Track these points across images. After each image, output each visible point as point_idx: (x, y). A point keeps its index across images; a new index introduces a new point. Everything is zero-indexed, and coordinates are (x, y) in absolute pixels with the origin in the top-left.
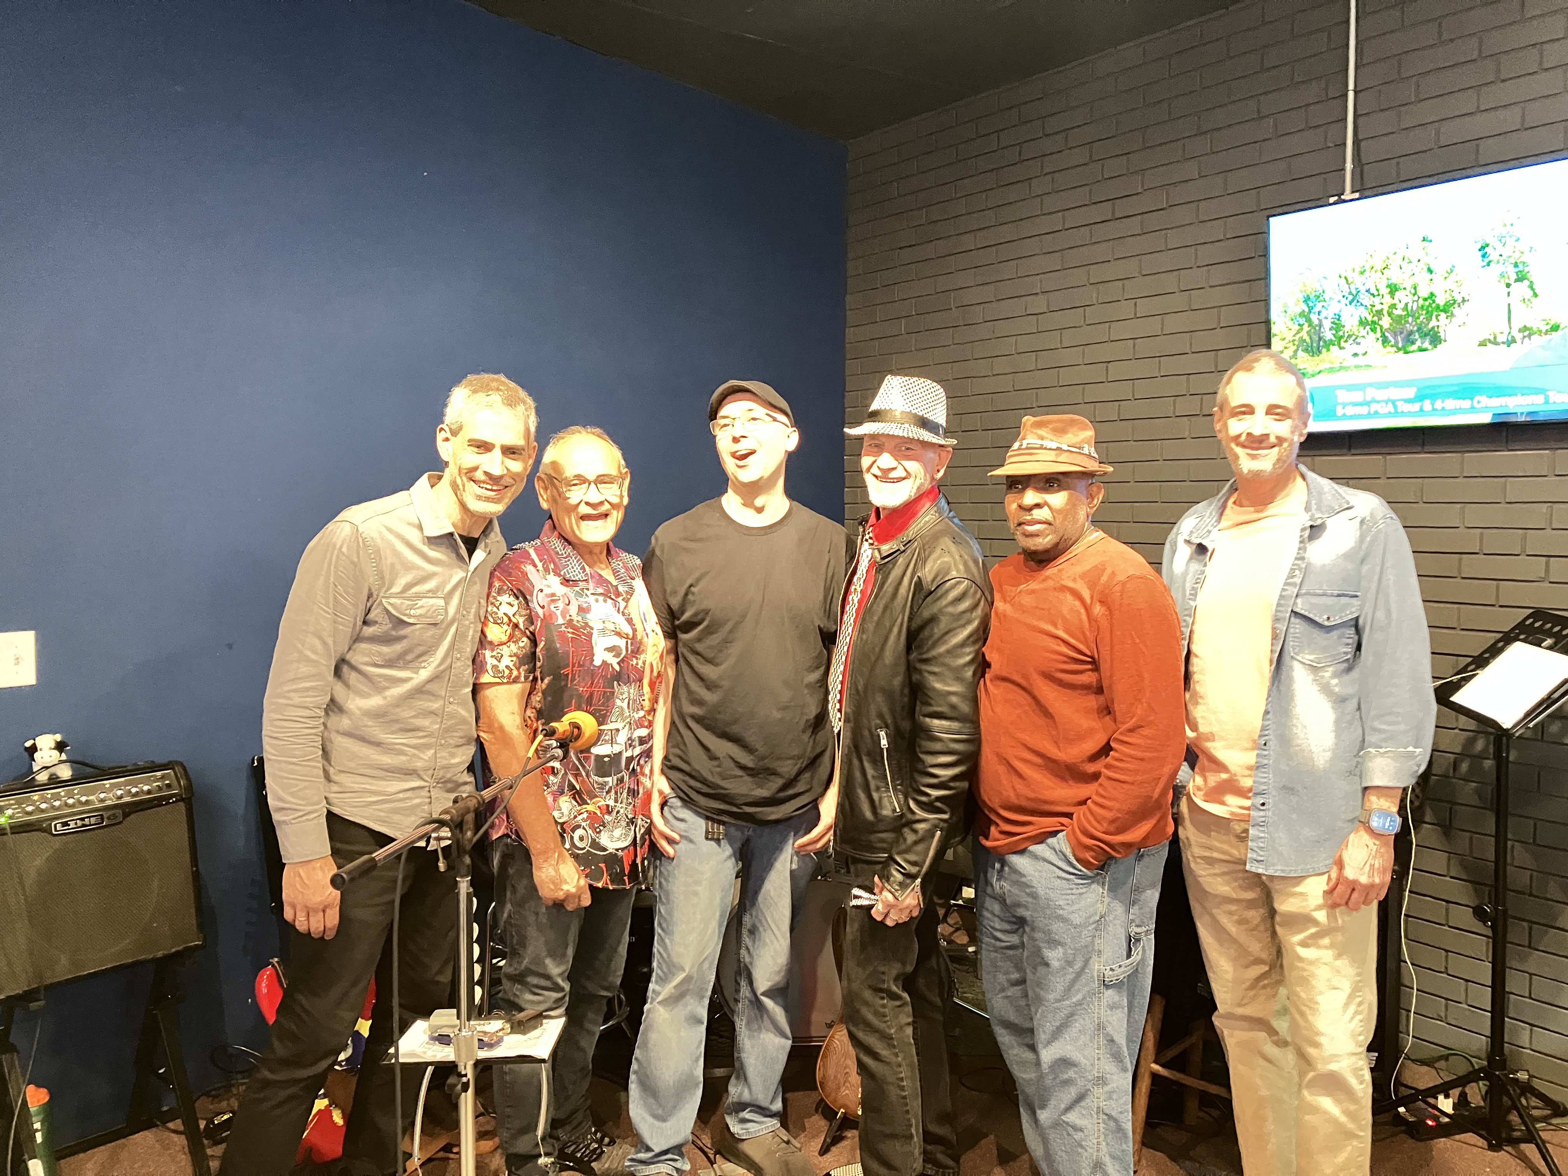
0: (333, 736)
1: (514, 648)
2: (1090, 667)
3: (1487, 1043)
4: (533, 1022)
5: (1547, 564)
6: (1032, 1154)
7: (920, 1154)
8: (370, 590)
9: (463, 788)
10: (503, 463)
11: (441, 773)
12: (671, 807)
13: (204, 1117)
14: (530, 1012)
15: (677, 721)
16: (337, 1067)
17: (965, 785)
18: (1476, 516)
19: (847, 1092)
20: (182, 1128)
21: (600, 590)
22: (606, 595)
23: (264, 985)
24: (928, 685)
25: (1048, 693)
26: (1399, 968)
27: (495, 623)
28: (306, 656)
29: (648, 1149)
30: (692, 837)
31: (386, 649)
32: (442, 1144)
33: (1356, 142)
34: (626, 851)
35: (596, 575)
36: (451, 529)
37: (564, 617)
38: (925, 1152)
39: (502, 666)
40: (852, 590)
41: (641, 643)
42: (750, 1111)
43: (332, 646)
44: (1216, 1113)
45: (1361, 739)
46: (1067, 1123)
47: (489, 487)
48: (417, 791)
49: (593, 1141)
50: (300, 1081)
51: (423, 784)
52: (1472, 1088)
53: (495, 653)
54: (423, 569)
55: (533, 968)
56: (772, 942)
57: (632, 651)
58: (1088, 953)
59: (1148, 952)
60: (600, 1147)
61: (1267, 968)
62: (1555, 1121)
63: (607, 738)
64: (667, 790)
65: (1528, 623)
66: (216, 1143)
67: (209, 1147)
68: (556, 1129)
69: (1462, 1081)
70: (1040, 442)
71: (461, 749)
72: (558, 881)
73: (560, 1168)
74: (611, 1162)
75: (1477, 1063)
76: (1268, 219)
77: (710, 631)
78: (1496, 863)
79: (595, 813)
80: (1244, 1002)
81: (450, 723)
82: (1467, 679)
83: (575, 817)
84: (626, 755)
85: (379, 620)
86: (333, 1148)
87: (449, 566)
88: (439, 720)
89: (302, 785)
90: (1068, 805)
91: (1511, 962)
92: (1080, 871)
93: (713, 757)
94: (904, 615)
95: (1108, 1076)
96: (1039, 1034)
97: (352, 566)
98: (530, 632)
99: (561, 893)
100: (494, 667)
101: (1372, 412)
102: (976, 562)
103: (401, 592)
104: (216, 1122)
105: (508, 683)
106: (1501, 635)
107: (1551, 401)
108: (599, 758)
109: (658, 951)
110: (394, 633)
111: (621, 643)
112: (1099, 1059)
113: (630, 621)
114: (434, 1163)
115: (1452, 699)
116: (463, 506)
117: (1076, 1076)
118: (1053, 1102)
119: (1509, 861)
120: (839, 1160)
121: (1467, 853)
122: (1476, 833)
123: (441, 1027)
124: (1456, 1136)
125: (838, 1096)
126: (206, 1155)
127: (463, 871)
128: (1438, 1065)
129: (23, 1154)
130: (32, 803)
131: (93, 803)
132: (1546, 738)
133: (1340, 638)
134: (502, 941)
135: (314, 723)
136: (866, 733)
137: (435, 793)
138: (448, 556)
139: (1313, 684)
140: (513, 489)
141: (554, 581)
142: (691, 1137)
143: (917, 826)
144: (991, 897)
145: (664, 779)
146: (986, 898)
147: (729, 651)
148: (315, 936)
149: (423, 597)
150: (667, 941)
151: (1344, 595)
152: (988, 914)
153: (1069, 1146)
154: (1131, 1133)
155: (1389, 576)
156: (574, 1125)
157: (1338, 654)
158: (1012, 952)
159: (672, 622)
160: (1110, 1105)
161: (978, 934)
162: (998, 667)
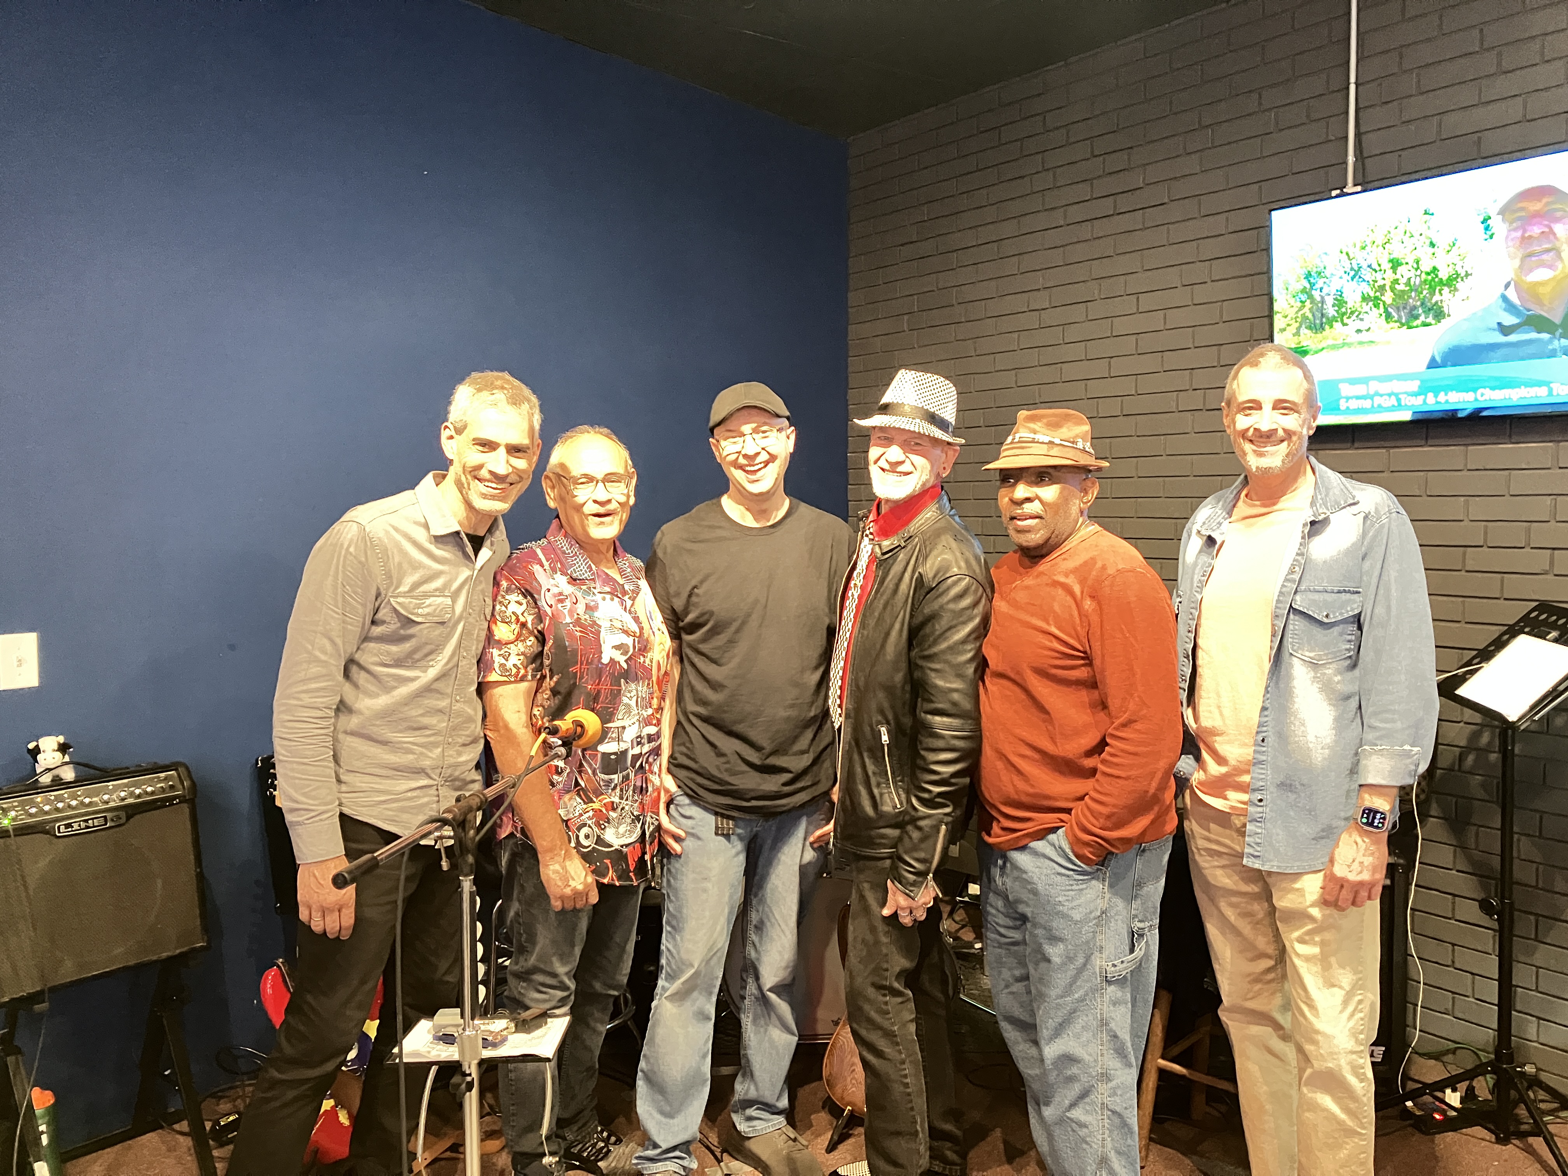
0: (341, 736)
1: (521, 647)
2: (1082, 662)
3: (1494, 1036)
4: (538, 1021)
5: (1552, 557)
6: (1039, 1150)
7: (926, 1151)
8: (378, 589)
9: (471, 786)
10: (508, 462)
11: (449, 771)
12: (677, 805)
13: (209, 1118)
15: (683, 719)
16: (343, 1068)
17: (966, 781)
18: (1479, 509)
19: (854, 1089)
20: (188, 1130)
21: (608, 589)
23: (269, 986)
24: (930, 682)
25: (1042, 689)
26: (1405, 962)
27: (503, 622)
28: (316, 657)
29: (656, 1146)
30: (700, 834)
31: (394, 649)
32: (448, 1144)
33: (1358, 135)
34: (631, 847)
35: (602, 574)
36: (457, 528)
37: (571, 616)
38: (931, 1149)
39: (509, 665)
40: (852, 585)
41: (647, 640)
42: (758, 1109)
43: (341, 646)
44: (1223, 1108)
45: (1359, 737)
46: (1071, 1120)
47: (494, 485)
48: (424, 790)
49: (599, 1140)
50: (308, 1080)
51: (431, 782)
52: (1479, 1081)
53: (502, 652)
54: (429, 568)
55: (542, 966)
56: (778, 937)
57: (640, 650)
58: (1090, 949)
59: (1152, 948)
60: (607, 1146)
61: (1272, 963)
63: (614, 735)
64: (673, 787)
65: (1533, 615)
66: (221, 1145)
67: (216, 1148)
68: (562, 1128)
69: (1470, 1075)
70: (1032, 435)
71: (468, 748)
72: (566, 878)
74: (618, 1161)
75: (1484, 1057)
76: (1270, 214)
77: (715, 631)
78: (1503, 856)
79: (601, 811)
80: (1248, 996)
81: (457, 721)
82: (1473, 672)
83: (581, 815)
84: (631, 753)
85: (388, 619)
86: (341, 1149)
87: (456, 564)
88: (446, 719)
89: (314, 785)
90: (1067, 800)
91: (1517, 954)
92: (1079, 866)
93: (720, 754)
94: (905, 611)
95: (1112, 1072)
96: (1042, 1030)
97: (360, 566)
98: (539, 631)
99: (568, 890)
100: (502, 665)
101: (1375, 405)
102: (977, 559)
103: (409, 591)
104: (222, 1123)
105: (515, 682)
106: (1506, 628)
107: (1555, 393)
108: (606, 755)
109: (668, 950)
110: (402, 632)
111: (629, 641)
112: (1102, 1055)
113: (636, 619)
114: (442, 1162)
115: (1458, 692)
116: (469, 505)
117: (1079, 1072)
118: (1057, 1099)
119: (1515, 854)
120: (845, 1158)
121: (1473, 846)
122: (1482, 826)
123: (445, 1027)
124: (1464, 1130)
125: (845, 1093)
126: (212, 1156)
127: (466, 870)
128: (1445, 1059)
129: (29, 1157)
130: (36, 805)
131: (96, 804)
132: (1550, 732)
133: (1341, 634)
134: (509, 942)
135: (325, 723)
136: (867, 729)
137: (443, 791)
138: (454, 554)
139: (1313, 682)
140: (519, 486)
141: (561, 581)
142: (699, 1135)
143: (922, 823)
144: (995, 893)
145: (670, 777)
146: (991, 894)
147: (736, 651)
148: (330, 936)
149: (430, 596)
150: (678, 938)
151: (1345, 591)
152: (993, 911)
153: (1073, 1143)
154: (1136, 1129)
155: (1391, 572)
156: (580, 1124)
157: (1340, 651)
158: (1016, 948)
159: (676, 624)
160: (1115, 1101)
161: (983, 930)
162: (997, 666)
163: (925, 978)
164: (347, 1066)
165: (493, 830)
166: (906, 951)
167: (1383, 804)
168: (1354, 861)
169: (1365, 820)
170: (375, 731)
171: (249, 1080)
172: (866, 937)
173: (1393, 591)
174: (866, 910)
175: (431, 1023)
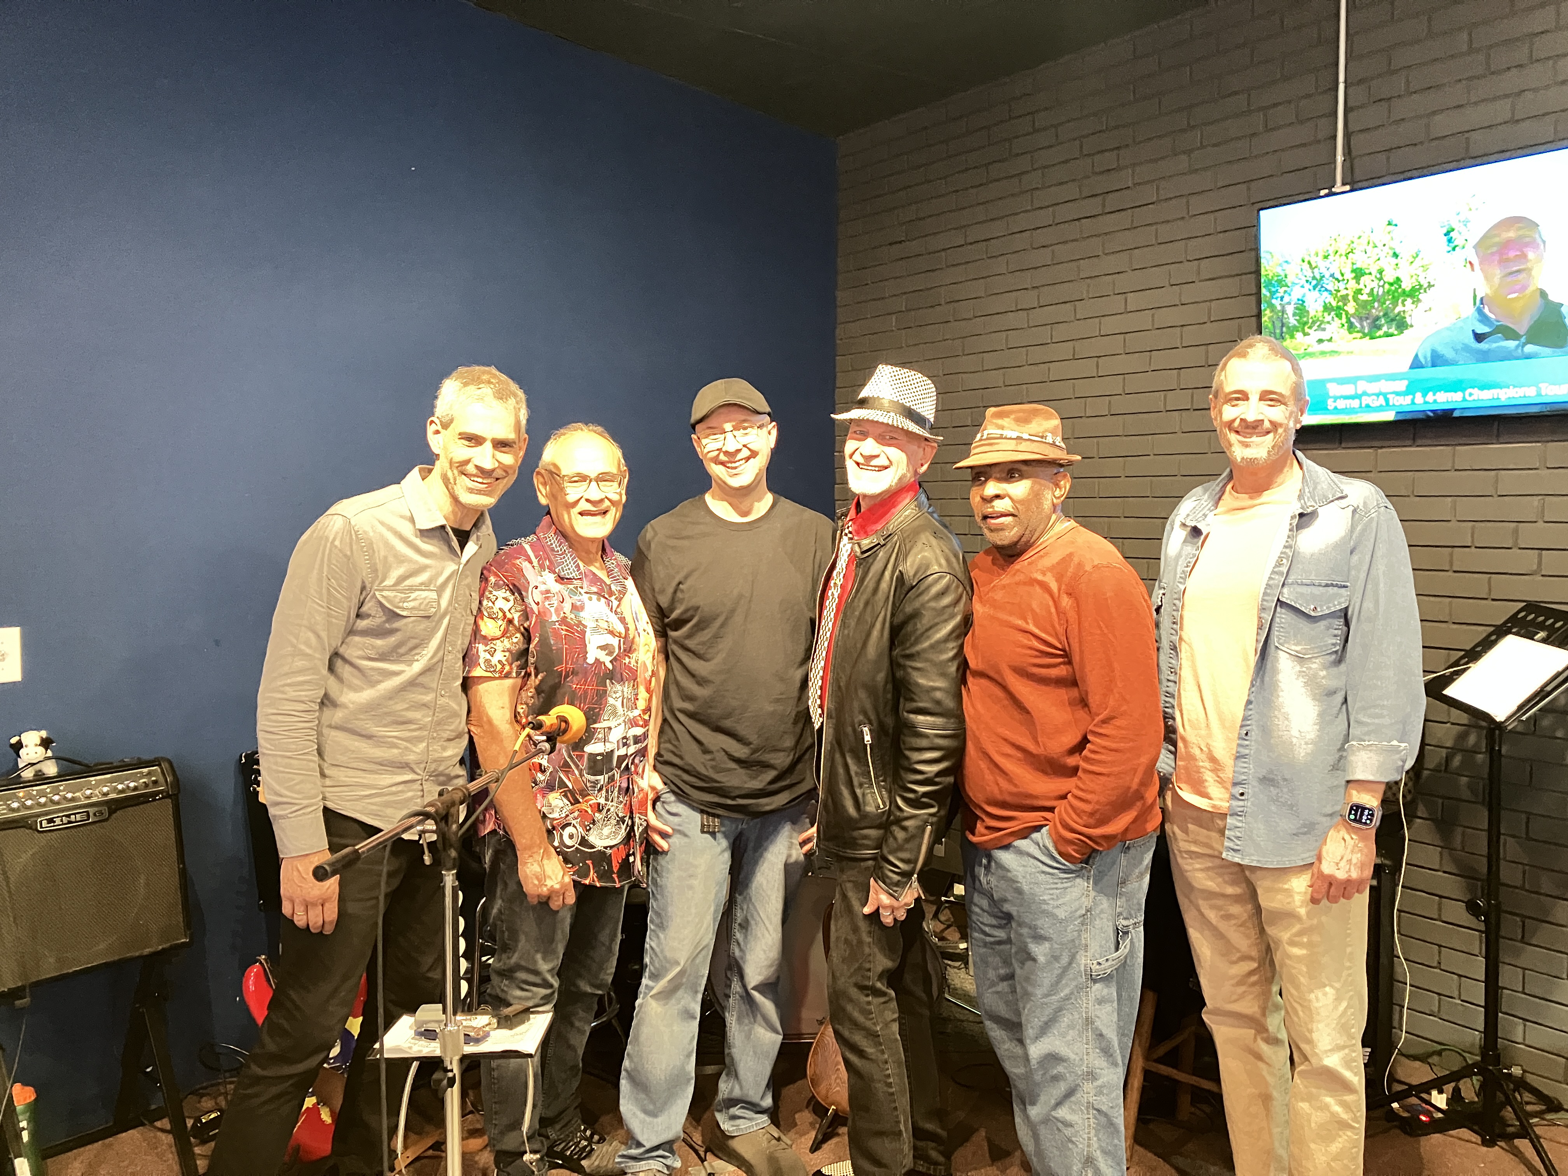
0: (325, 731)
1: (507, 644)
2: (1061, 660)
3: (1481, 1039)
5: (1540, 556)
6: (1025, 1149)
7: (909, 1150)
8: (363, 582)
9: (455, 781)
10: (494, 456)
11: (433, 766)
12: (663, 802)
13: (190, 1115)
14: (516, 1007)
15: (669, 717)
17: (951, 779)
18: (1468, 508)
19: (838, 1088)
20: (168, 1127)
21: (594, 589)
22: (599, 594)
23: (251, 982)
24: (912, 681)
25: (1022, 688)
26: (1392, 964)
27: (490, 617)
28: (301, 650)
29: (639, 1145)
30: (686, 831)
31: (379, 642)
32: (430, 1142)
34: (617, 849)
35: (590, 574)
36: (443, 522)
37: (558, 615)
38: (915, 1148)
39: (494, 661)
40: (832, 585)
41: (633, 642)
42: (742, 1108)
43: (326, 640)
44: (1208, 1109)
45: (1345, 733)
46: (1057, 1119)
47: (480, 480)
48: (409, 785)
49: (582, 1138)
50: (290, 1077)
51: (415, 777)
52: (1465, 1082)
53: (488, 648)
54: (416, 562)
55: (523, 963)
56: (763, 935)
57: (625, 650)
58: (1074, 949)
59: (1137, 945)
60: (590, 1144)
61: (1255, 965)
62: (1549, 1116)
63: (598, 735)
64: (659, 785)
65: (1520, 615)
66: (204, 1142)
67: (197, 1146)
68: (546, 1127)
69: (1455, 1077)
70: (1000, 432)
71: (452, 743)
72: (541, 878)
73: (549, 1166)
74: (602, 1159)
75: (1471, 1058)
76: (1258, 213)
77: (701, 626)
78: (1489, 857)
79: (584, 811)
80: (1233, 999)
81: (441, 716)
82: (1460, 673)
83: (565, 814)
84: (617, 753)
85: (373, 613)
86: (322, 1147)
87: (442, 559)
88: (431, 713)
89: (298, 778)
90: (1049, 798)
91: (1504, 957)
92: (1064, 865)
93: (706, 751)
94: (886, 610)
95: (1098, 1070)
96: (1027, 1029)
97: (345, 560)
98: (524, 628)
99: (545, 889)
100: (487, 661)
101: (1363, 405)
102: (956, 556)
103: (394, 585)
104: (204, 1121)
105: (500, 678)
106: (1494, 628)
107: (1543, 393)
108: (591, 755)
109: (651, 947)
110: (387, 625)
111: (615, 642)
112: (1088, 1054)
113: (623, 620)
114: (423, 1161)
115: (1445, 692)
116: (455, 499)
117: (1066, 1071)
118: (1042, 1098)
119: (1501, 856)
120: (829, 1158)
121: (1459, 847)
122: (1468, 827)
123: (427, 1022)
124: (1451, 1132)
125: (830, 1094)
126: (194, 1154)
127: (450, 864)
128: (1430, 1060)
129: (10, 1154)
130: (18, 799)
131: (79, 799)
132: (1537, 733)
133: (1328, 628)
134: (493, 939)
135: (309, 717)
136: (849, 730)
137: (427, 786)
138: (440, 548)
139: (1298, 676)
140: (505, 481)
141: (549, 578)
142: (682, 1135)
143: (907, 823)
144: (980, 892)
145: (656, 775)
146: (976, 895)
147: (720, 647)
148: (312, 930)
149: (415, 590)
150: (662, 936)
151: (1332, 585)
152: (977, 910)
153: (1060, 1142)
154: (1122, 1128)
155: (1379, 566)
156: (562, 1123)
157: (1326, 646)
158: (1002, 947)
159: (662, 621)
160: (1101, 1100)
161: (969, 930)
162: (977, 665)
163: (908, 978)
164: (329, 1064)
165: (474, 827)
166: (889, 949)
167: (1372, 801)
168: (1342, 858)
169: (1352, 817)
170: (357, 725)
171: (231, 1077)
172: (849, 937)
173: (1382, 585)
174: (849, 909)
175: (413, 1019)
